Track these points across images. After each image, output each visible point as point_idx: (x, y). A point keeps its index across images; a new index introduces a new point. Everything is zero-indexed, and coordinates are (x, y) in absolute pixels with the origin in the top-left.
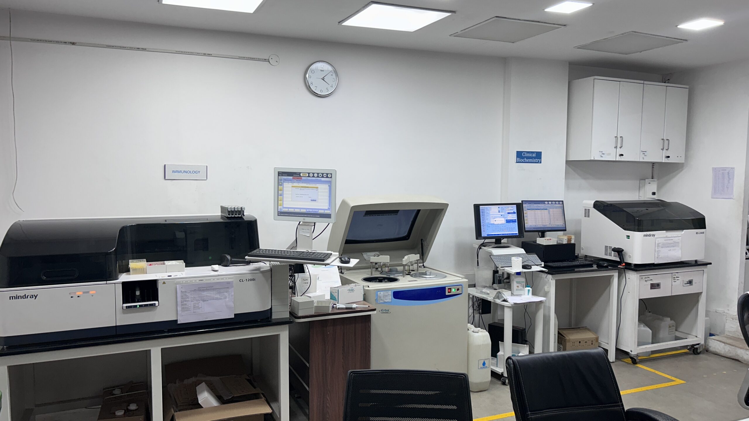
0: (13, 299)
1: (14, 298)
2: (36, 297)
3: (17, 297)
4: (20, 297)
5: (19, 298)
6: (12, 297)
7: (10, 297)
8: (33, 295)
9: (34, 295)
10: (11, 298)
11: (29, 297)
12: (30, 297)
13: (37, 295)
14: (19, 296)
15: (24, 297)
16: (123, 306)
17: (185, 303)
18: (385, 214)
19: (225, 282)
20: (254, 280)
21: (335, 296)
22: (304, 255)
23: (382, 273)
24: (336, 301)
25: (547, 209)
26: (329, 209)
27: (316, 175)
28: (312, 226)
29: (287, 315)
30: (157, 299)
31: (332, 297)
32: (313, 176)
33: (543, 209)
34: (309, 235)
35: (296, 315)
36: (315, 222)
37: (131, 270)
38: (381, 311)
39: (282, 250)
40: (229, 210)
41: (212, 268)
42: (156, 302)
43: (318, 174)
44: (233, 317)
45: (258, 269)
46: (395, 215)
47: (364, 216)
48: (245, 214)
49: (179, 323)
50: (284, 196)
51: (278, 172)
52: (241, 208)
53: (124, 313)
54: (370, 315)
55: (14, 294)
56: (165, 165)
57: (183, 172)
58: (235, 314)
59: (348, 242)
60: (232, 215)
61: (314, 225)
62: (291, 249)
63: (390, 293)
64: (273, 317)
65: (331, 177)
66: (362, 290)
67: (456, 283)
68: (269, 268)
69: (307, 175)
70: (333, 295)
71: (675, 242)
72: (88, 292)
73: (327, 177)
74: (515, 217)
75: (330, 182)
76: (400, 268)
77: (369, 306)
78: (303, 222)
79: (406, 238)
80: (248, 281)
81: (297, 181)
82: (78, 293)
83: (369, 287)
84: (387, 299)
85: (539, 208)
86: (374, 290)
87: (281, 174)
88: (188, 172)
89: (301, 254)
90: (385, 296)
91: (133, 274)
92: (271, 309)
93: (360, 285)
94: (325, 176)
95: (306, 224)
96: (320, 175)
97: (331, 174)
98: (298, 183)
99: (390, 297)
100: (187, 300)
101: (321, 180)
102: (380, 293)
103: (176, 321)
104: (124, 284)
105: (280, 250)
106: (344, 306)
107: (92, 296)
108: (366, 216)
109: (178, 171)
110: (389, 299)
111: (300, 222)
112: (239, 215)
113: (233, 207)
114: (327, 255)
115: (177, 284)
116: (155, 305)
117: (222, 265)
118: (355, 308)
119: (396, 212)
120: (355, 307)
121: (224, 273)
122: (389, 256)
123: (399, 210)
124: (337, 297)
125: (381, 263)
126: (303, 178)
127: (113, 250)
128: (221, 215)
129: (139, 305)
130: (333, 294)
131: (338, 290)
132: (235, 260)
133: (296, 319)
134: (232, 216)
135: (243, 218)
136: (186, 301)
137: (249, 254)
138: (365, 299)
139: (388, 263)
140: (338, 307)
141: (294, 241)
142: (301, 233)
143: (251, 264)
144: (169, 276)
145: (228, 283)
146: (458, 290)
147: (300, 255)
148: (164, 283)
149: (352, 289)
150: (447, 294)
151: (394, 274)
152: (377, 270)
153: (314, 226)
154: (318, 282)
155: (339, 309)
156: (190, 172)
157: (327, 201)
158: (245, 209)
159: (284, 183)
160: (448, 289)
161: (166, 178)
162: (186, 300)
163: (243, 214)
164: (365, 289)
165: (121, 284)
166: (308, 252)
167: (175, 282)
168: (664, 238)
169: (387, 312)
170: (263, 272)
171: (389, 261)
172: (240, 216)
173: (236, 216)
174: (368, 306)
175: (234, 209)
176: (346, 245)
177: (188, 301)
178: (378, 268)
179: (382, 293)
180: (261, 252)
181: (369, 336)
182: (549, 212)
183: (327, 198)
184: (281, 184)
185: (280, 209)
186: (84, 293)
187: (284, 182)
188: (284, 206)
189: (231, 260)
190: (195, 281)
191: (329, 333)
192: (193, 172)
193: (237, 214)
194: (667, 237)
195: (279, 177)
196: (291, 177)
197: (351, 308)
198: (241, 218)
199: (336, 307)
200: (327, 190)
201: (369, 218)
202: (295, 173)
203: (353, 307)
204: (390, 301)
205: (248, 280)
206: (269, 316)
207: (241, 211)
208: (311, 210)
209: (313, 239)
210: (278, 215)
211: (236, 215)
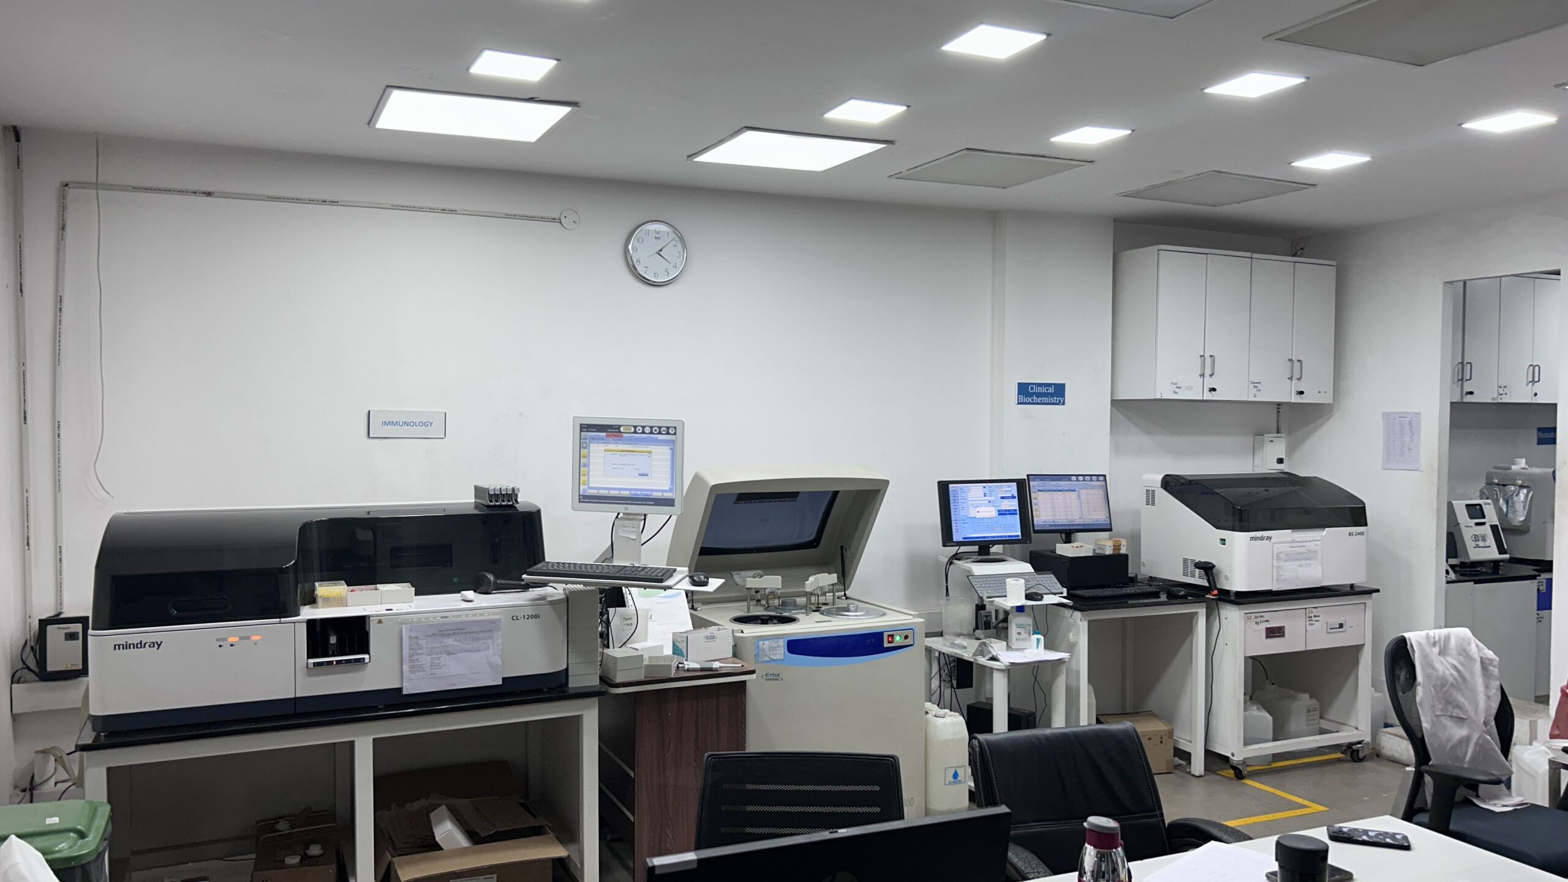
0: (119, 649)
1: (121, 646)
2: (159, 646)
3: (127, 646)
4: (132, 646)
5: (130, 648)
6: (119, 645)
7: (115, 646)
8: (154, 643)
9: (157, 643)
10: (117, 647)
11: (147, 645)
12: (150, 646)
13: (161, 642)
14: (130, 645)
15: (139, 646)
16: (307, 663)
17: (415, 657)
18: (773, 500)
19: (488, 620)
20: (536, 616)
21: (681, 647)
22: (627, 572)
23: (767, 608)
24: (683, 656)
25: (1075, 491)
26: (671, 490)
27: (647, 430)
28: (641, 520)
29: (595, 682)
30: (367, 652)
31: (676, 650)
32: (643, 432)
33: (1067, 491)
34: (634, 538)
35: (612, 680)
36: (645, 513)
37: (319, 601)
38: (765, 677)
39: (587, 564)
40: (490, 493)
41: (462, 595)
42: (366, 656)
43: (651, 427)
44: (501, 683)
45: (543, 598)
46: (792, 501)
47: (734, 503)
48: (519, 500)
49: (405, 692)
50: (591, 466)
51: (581, 425)
52: (513, 489)
53: (309, 675)
54: (744, 682)
55: (121, 640)
56: (369, 411)
57: (401, 424)
58: (503, 679)
59: (704, 551)
60: (497, 501)
61: (645, 519)
62: (602, 562)
63: (782, 643)
64: (571, 685)
65: (675, 434)
66: (730, 637)
67: (902, 624)
68: (563, 596)
69: (633, 430)
70: (677, 647)
71: (1310, 551)
72: (248, 638)
73: (668, 433)
74: (1014, 505)
75: (673, 442)
76: (801, 601)
77: (742, 666)
78: (624, 514)
79: (813, 544)
80: (528, 618)
81: (614, 440)
82: (231, 640)
83: (742, 632)
84: (776, 654)
85: (1060, 489)
86: (753, 637)
87: (585, 428)
88: (412, 424)
89: (621, 570)
90: (772, 649)
91: (323, 607)
92: (567, 669)
93: (726, 629)
94: (663, 431)
95: (629, 516)
96: (656, 431)
97: (675, 428)
98: (616, 443)
99: (781, 651)
100: (420, 651)
101: (657, 438)
102: (764, 643)
103: (400, 689)
104: (311, 623)
105: (584, 564)
106: (698, 666)
107: (255, 644)
108: (738, 503)
109: (393, 422)
110: (780, 654)
111: (619, 514)
112: (509, 501)
113: (498, 487)
114: (667, 572)
115: (402, 623)
116: (364, 661)
117: (478, 591)
118: (717, 668)
119: (794, 495)
120: (718, 666)
121: (485, 605)
122: (780, 577)
123: (798, 493)
124: (684, 651)
125: (767, 590)
126: (624, 435)
127: (291, 563)
128: (475, 502)
129: (336, 661)
130: (677, 644)
131: (687, 637)
132: (503, 582)
133: (611, 689)
134: (497, 504)
135: (515, 507)
136: (417, 654)
137: (528, 570)
138: (735, 655)
139: (778, 589)
140: (686, 667)
141: (609, 547)
142: (620, 532)
143: (530, 589)
144: (387, 610)
145: (492, 622)
146: (906, 637)
147: (619, 572)
148: (380, 622)
149: (712, 635)
150: (886, 645)
151: (790, 610)
152: (759, 603)
153: (643, 521)
154: (650, 624)
155: (688, 670)
156: (414, 424)
157: (668, 476)
158: (519, 492)
159: (591, 445)
160: (889, 636)
161: (371, 436)
162: (418, 652)
163: (516, 500)
164: (736, 636)
165: (305, 625)
166: (634, 567)
167: (400, 620)
168: (1289, 542)
169: (776, 677)
170: (553, 603)
171: (780, 587)
172: (511, 503)
173: (503, 503)
174: (740, 665)
175: (499, 491)
176: (701, 557)
177: (421, 654)
178: (760, 600)
179: (767, 642)
180: (550, 568)
181: (743, 720)
182: (1079, 496)
183: (668, 470)
184: (585, 445)
185: (584, 490)
186: (241, 638)
187: (590, 442)
188: (591, 485)
189: (495, 583)
190: (435, 618)
191: (670, 714)
192: (421, 424)
193: (505, 499)
194: (1293, 541)
195: (582, 433)
196: (604, 434)
197: (711, 669)
198: (512, 506)
199: (684, 667)
200: (669, 457)
201: (744, 506)
202: (611, 427)
203: (714, 666)
204: (782, 657)
205: (526, 617)
206: (564, 681)
207: (512, 495)
208: (639, 493)
209: (642, 545)
210: (580, 502)
211: (503, 501)
